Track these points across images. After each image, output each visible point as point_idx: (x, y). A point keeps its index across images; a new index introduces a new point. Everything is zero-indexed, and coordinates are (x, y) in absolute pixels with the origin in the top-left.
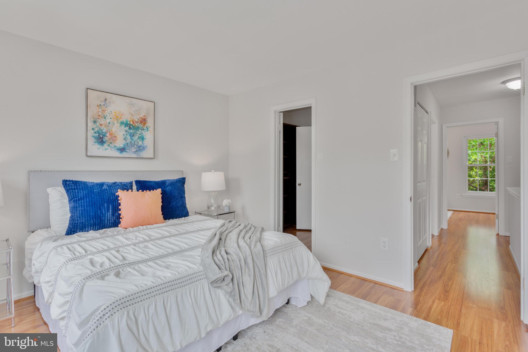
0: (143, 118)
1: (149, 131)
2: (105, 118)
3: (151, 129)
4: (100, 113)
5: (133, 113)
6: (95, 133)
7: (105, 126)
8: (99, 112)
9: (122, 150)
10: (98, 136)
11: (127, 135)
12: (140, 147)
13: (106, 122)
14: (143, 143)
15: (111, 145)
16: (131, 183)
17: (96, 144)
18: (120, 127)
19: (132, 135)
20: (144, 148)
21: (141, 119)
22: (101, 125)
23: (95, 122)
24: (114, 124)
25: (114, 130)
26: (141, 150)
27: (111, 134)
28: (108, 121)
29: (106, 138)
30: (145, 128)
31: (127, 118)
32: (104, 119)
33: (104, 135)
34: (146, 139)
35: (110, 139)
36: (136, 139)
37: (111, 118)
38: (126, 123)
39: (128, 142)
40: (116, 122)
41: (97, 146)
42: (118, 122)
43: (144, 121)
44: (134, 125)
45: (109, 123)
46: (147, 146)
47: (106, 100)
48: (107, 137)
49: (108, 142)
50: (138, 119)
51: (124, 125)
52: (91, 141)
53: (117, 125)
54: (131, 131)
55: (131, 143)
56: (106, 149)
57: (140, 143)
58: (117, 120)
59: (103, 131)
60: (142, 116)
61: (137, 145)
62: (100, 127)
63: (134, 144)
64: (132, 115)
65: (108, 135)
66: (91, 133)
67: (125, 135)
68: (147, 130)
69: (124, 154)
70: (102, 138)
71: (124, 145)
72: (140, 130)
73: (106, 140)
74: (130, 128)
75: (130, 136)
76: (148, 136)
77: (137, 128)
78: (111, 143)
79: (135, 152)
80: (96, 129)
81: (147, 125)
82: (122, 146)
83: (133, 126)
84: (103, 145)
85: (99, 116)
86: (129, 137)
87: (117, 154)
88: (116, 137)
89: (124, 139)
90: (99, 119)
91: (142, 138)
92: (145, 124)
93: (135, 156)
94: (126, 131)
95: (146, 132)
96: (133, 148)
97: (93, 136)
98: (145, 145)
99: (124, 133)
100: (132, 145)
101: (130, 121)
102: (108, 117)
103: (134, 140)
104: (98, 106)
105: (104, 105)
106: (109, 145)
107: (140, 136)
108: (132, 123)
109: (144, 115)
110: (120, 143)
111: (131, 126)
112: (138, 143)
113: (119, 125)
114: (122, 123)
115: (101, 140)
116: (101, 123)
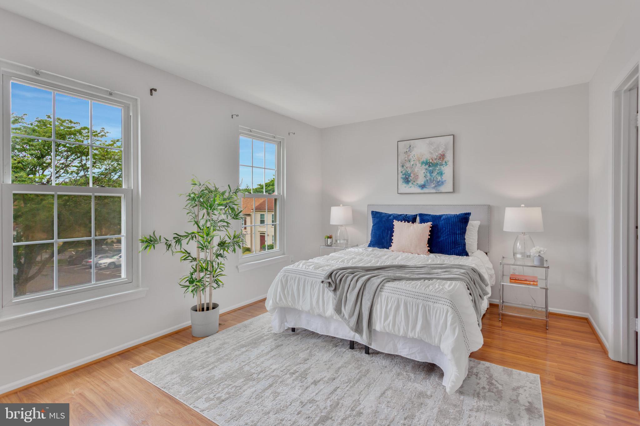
0: (442, 153)
1: (447, 166)
2: (410, 161)
3: (450, 163)
4: (406, 159)
5: (432, 152)
6: (403, 175)
7: (410, 168)
8: (406, 157)
9: (423, 186)
10: (405, 177)
11: (427, 172)
12: (438, 182)
13: (410, 165)
14: (441, 178)
15: (414, 183)
16: (417, 215)
17: (404, 183)
18: (421, 166)
19: (431, 172)
20: (442, 182)
21: (439, 155)
22: (407, 168)
23: (403, 166)
24: (416, 165)
25: (416, 170)
26: (439, 185)
27: (414, 174)
28: (412, 163)
29: (410, 178)
30: (444, 163)
31: (427, 156)
32: (409, 163)
33: (409, 176)
34: (444, 173)
35: (413, 178)
36: (435, 175)
37: (414, 161)
38: (426, 162)
39: (427, 178)
40: (418, 163)
41: (405, 185)
42: (419, 163)
43: (442, 156)
44: (433, 162)
45: (413, 165)
46: (445, 181)
47: (410, 146)
48: (411, 176)
49: (412, 181)
50: (437, 156)
51: (424, 164)
52: (401, 181)
53: (419, 165)
54: (431, 168)
55: (430, 179)
56: (410, 187)
57: (439, 178)
58: (419, 160)
59: (409, 172)
60: (440, 152)
61: (435, 181)
62: (406, 169)
63: (434, 180)
64: (431, 153)
65: (412, 175)
66: (400, 175)
67: (425, 173)
68: (446, 165)
69: (425, 190)
70: (407, 178)
71: (424, 182)
72: (439, 166)
73: (410, 180)
74: (429, 166)
75: (430, 173)
76: (448, 171)
77: (436, 165)
78: (414, 181)
79: (434, 188)
80: (404, 172)
81: (445, 160)
82: (423, 183)
83: (432, 164)
84: (408, 184)
85: (406, 161)
86: (428, 174)
87: (419, 190)
88: (418, 176)
89: (425, 176)
90: (405, 163)
91: (441, 174)
92: (443, 159)
93: (434, 191)
94: (426, 169)
95: (445, 167)
96: (432, 184)
97: (401, 178)
98: (443, 180)
99: (424, 171)
100: (431, 181)
101: (429, 159)
102: (412, 160)
103: (433, 177)
104: (404, 153)
105: (409, 151)
106: (413, 184)
107: (438, 172)
108: (431, 161)
109: (442, 150)
110: (421, 181)
111: (431, 164)
112: (437, 179)
113: (420, 165)
114: (423, 163)
115: (407, 180)
116: (407, 166)
